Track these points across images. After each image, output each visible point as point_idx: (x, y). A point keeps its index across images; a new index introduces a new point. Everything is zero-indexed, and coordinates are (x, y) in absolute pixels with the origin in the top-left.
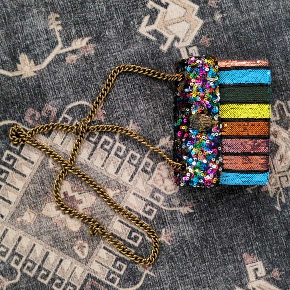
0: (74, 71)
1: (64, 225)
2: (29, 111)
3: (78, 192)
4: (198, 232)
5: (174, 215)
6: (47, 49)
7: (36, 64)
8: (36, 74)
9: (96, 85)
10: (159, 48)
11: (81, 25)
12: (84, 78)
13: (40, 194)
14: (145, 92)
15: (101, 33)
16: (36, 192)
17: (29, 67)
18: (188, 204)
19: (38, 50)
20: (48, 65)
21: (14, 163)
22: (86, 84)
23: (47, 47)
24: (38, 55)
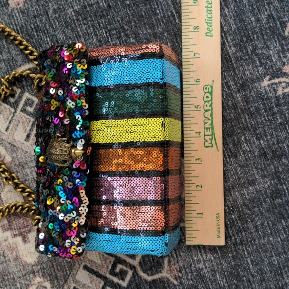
0: (20, 19)
1: (14, 253)
4: (223, 261)
9: (52, 35)
12: (35, 27)
14: (126, 41)
22: (38, 36)
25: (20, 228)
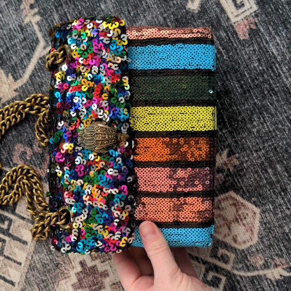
2: (16, 148)
3: (100, 258)
5: (256, 283)
6: (26, 53)
7: (16, 79)
8: (17, 94)
10: (185, 8)
11: (64, 6)
13: (48, 268)
15: (94, 10)
16: (43, 265)
17: (8, 86)
18: (278, 263)
19: (14, 58)
20: (31, 77)
21: (9, 225)
23: (25, 51)
24: (16, 65)
25: (90, 286)
